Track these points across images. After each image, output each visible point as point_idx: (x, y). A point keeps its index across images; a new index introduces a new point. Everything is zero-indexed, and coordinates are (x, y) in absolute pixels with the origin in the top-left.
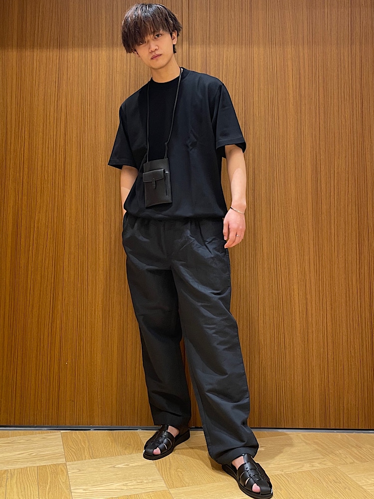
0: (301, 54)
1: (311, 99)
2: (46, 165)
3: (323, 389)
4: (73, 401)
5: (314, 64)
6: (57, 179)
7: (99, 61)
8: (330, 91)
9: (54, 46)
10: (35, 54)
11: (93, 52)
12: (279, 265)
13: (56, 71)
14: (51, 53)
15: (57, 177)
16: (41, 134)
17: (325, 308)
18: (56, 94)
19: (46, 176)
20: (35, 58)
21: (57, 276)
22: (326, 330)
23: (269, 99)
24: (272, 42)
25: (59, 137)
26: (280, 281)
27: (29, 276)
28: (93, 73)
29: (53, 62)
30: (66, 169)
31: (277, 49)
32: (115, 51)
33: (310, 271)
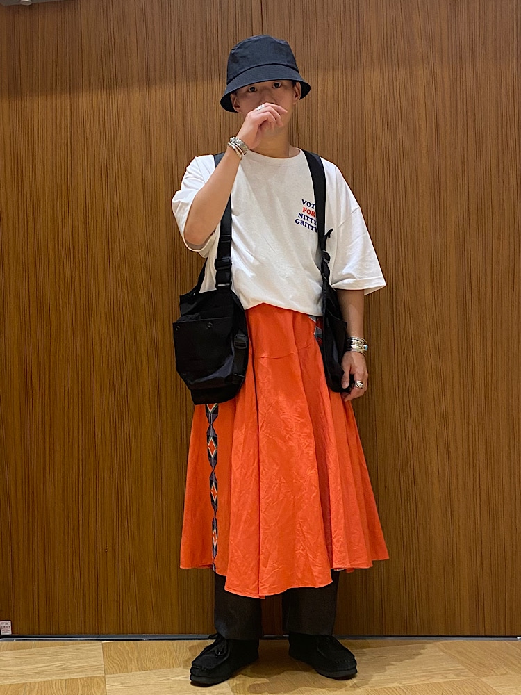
0: (439, 79)
1: (455, 148)
2: (61, 271)
3: (474, 581)
4: (117, 602)
5: (459, 94)
6: (78, 290)
7: (129, 109)
8: (484, 134)
9: (61, 90)
10: (35, 104)
11: (120, 97)
12: (408, 404)
13: (67, 126)
14: (59, 101)
15: (78, 288)
16: (50, 224)
17: (478, 465)
18: (69, 162)
19: (62, 286)
20: (36, 110)
21: (85, 430)
22: (478, 497)
23: (390, 152)
24: (392, 61)
25: (77, 229)
26: (410, 428)
27: (47, 432)
28: (122, 128)
29: (61, 113)
30: (90, 276)
31: (401, 73)
32: (153, 92)
33: (454, 412)
